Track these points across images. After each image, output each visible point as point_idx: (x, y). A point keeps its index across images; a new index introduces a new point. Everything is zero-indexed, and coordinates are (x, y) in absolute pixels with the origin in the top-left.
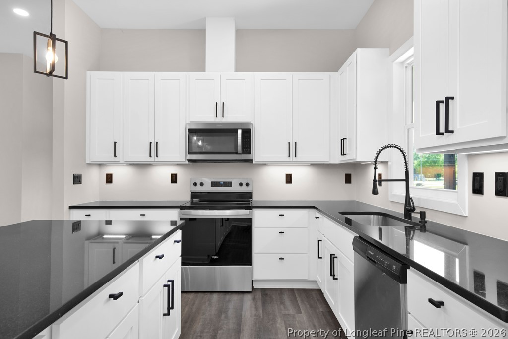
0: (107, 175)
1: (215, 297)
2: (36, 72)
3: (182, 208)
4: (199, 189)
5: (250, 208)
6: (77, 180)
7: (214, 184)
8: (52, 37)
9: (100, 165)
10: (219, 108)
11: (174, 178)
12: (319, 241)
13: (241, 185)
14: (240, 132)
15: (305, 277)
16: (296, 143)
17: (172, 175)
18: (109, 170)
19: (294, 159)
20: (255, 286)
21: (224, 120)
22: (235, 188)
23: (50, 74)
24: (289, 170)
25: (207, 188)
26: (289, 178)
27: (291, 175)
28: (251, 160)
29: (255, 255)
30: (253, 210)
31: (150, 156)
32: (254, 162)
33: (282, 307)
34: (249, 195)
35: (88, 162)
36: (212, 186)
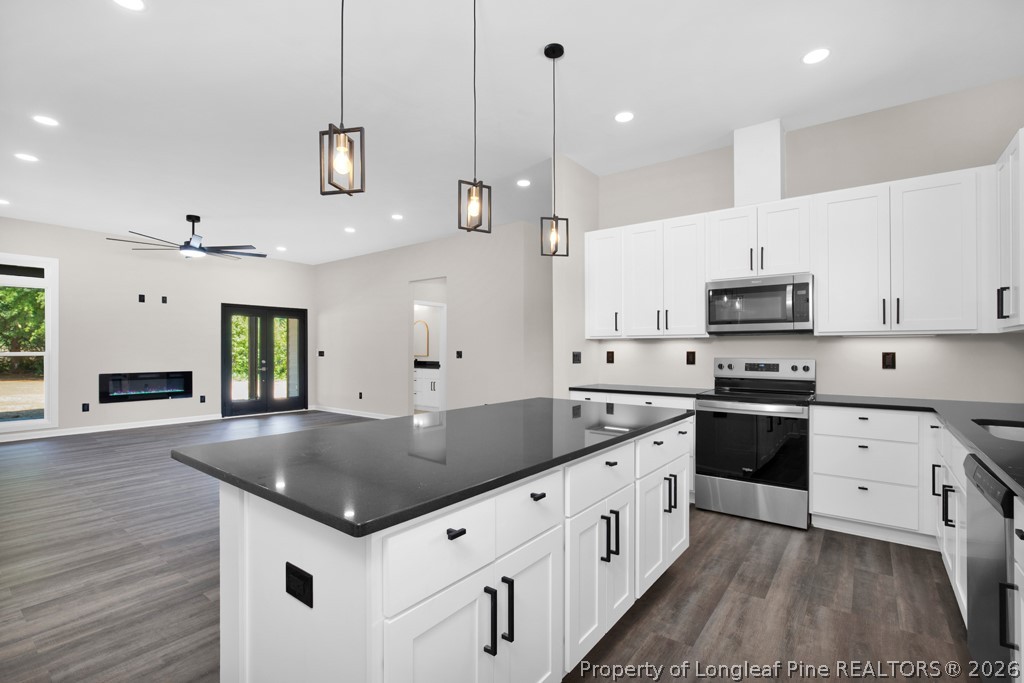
0: (608, 353)
1: (747, 525)
2: (542, 254)
3: (699, 397)
4: (726, 373)
5: (807, 404)
6: (577, 358)
7: (751, 367)
8: (556, 219)
9: (600, 341)
10: (757, 256)
11: (691, 357)
12: (934, 466)
13: (794, 368)
14: (790, 289)
15: (913, 527)
16: (898, 300)
17: (688, 353)
18: (610, 347)
19: (896, 327)
20: (816, 523)
21: (763, 273)
22: (784, 374)
23: (554, 254)
24: (889, 347)
25: (739, 372)
26: (889, 361)
27: (893, 355)
28: (811, 332)
29: (815, 476)
30: (811, 407)
31: (658, 328)
32: (816, 334)
33: (857, 560)
34: (810, 385)
35: (587, 337)
36: (746, 370)
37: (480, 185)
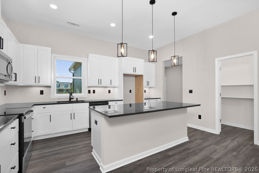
37: (154, 51)
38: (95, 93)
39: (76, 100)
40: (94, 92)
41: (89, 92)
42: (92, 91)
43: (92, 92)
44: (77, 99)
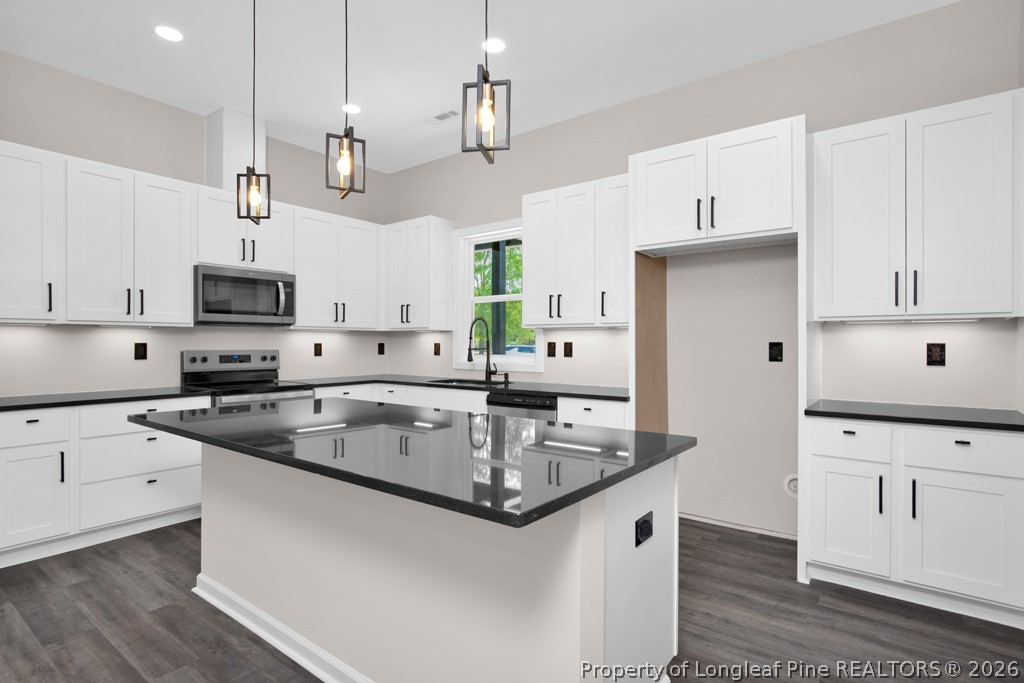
4: (199, 367)
7: (225, 359)
11: (141, 350)
13: (264, 359)
14: (281, 286)
17: (137, 345)
21: (255, 266)
22: (256, 364)
25: (214, 365)
27: (320, 345)
30: (315, 390)
36: (221, 362)
38: (571, 356)
39: (503, 380)
40: (568, 350)
41: (551, 350)
42: (559, 343)
43: (560, 350)
44: (506, 375)
